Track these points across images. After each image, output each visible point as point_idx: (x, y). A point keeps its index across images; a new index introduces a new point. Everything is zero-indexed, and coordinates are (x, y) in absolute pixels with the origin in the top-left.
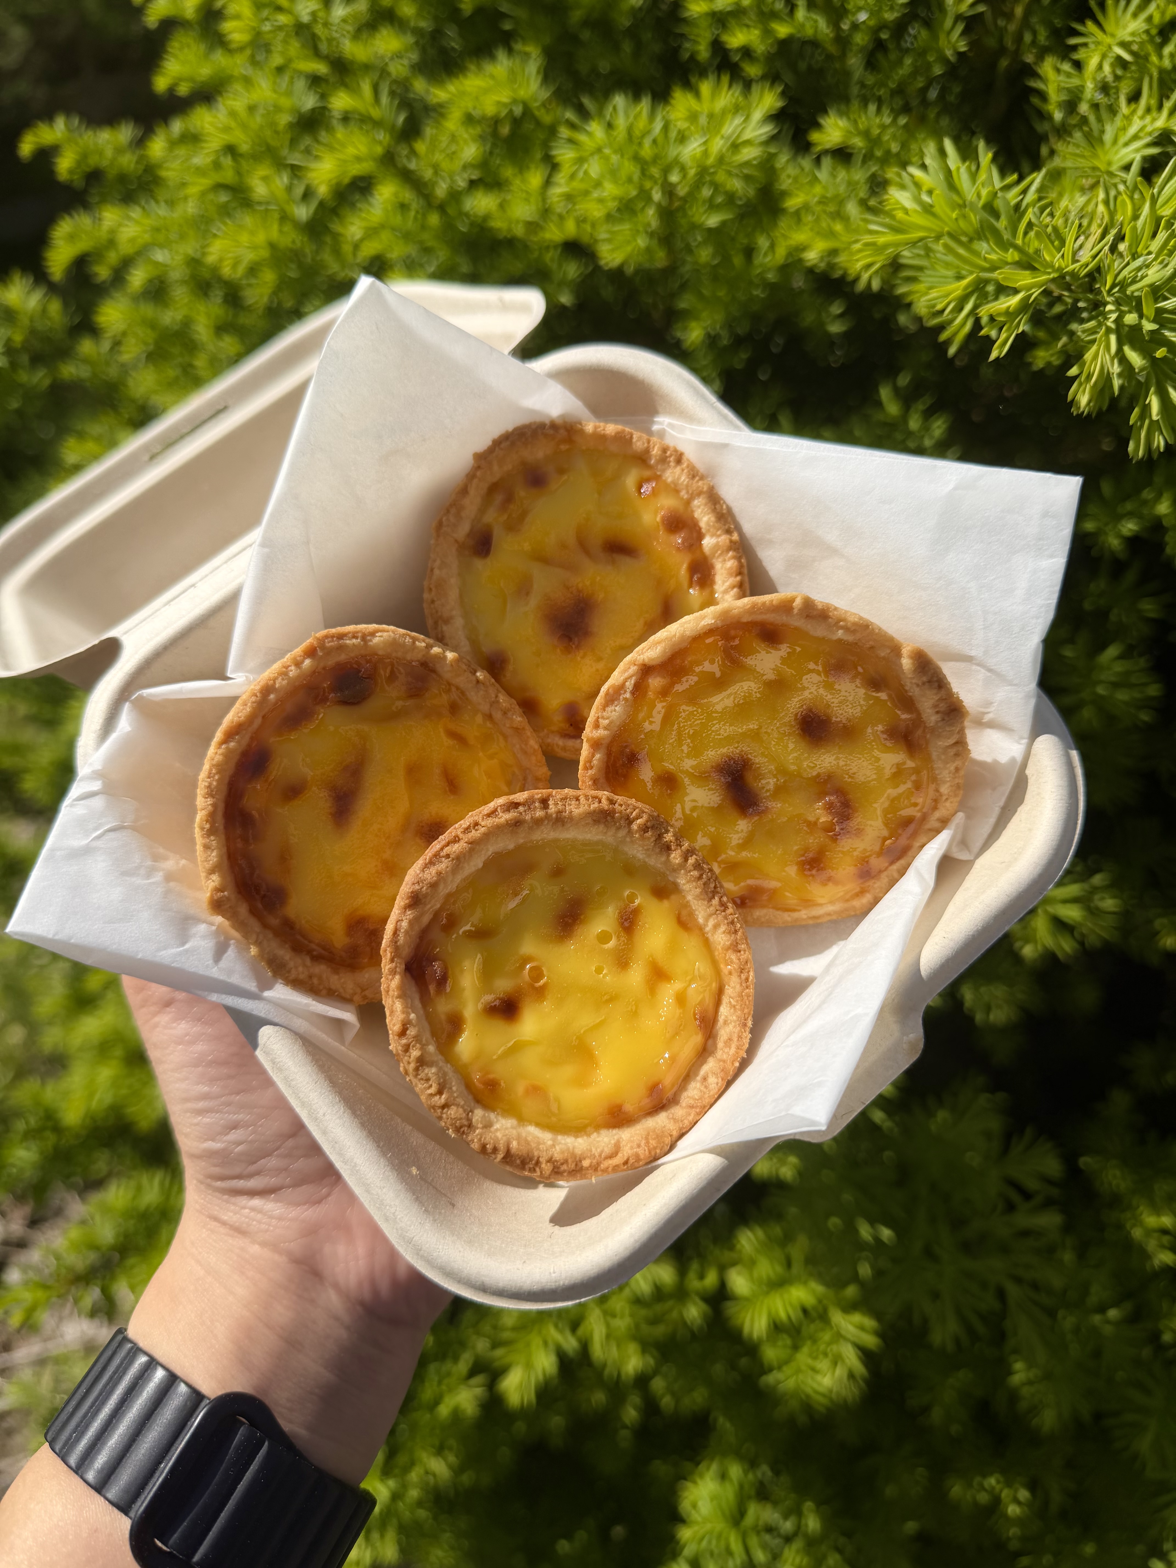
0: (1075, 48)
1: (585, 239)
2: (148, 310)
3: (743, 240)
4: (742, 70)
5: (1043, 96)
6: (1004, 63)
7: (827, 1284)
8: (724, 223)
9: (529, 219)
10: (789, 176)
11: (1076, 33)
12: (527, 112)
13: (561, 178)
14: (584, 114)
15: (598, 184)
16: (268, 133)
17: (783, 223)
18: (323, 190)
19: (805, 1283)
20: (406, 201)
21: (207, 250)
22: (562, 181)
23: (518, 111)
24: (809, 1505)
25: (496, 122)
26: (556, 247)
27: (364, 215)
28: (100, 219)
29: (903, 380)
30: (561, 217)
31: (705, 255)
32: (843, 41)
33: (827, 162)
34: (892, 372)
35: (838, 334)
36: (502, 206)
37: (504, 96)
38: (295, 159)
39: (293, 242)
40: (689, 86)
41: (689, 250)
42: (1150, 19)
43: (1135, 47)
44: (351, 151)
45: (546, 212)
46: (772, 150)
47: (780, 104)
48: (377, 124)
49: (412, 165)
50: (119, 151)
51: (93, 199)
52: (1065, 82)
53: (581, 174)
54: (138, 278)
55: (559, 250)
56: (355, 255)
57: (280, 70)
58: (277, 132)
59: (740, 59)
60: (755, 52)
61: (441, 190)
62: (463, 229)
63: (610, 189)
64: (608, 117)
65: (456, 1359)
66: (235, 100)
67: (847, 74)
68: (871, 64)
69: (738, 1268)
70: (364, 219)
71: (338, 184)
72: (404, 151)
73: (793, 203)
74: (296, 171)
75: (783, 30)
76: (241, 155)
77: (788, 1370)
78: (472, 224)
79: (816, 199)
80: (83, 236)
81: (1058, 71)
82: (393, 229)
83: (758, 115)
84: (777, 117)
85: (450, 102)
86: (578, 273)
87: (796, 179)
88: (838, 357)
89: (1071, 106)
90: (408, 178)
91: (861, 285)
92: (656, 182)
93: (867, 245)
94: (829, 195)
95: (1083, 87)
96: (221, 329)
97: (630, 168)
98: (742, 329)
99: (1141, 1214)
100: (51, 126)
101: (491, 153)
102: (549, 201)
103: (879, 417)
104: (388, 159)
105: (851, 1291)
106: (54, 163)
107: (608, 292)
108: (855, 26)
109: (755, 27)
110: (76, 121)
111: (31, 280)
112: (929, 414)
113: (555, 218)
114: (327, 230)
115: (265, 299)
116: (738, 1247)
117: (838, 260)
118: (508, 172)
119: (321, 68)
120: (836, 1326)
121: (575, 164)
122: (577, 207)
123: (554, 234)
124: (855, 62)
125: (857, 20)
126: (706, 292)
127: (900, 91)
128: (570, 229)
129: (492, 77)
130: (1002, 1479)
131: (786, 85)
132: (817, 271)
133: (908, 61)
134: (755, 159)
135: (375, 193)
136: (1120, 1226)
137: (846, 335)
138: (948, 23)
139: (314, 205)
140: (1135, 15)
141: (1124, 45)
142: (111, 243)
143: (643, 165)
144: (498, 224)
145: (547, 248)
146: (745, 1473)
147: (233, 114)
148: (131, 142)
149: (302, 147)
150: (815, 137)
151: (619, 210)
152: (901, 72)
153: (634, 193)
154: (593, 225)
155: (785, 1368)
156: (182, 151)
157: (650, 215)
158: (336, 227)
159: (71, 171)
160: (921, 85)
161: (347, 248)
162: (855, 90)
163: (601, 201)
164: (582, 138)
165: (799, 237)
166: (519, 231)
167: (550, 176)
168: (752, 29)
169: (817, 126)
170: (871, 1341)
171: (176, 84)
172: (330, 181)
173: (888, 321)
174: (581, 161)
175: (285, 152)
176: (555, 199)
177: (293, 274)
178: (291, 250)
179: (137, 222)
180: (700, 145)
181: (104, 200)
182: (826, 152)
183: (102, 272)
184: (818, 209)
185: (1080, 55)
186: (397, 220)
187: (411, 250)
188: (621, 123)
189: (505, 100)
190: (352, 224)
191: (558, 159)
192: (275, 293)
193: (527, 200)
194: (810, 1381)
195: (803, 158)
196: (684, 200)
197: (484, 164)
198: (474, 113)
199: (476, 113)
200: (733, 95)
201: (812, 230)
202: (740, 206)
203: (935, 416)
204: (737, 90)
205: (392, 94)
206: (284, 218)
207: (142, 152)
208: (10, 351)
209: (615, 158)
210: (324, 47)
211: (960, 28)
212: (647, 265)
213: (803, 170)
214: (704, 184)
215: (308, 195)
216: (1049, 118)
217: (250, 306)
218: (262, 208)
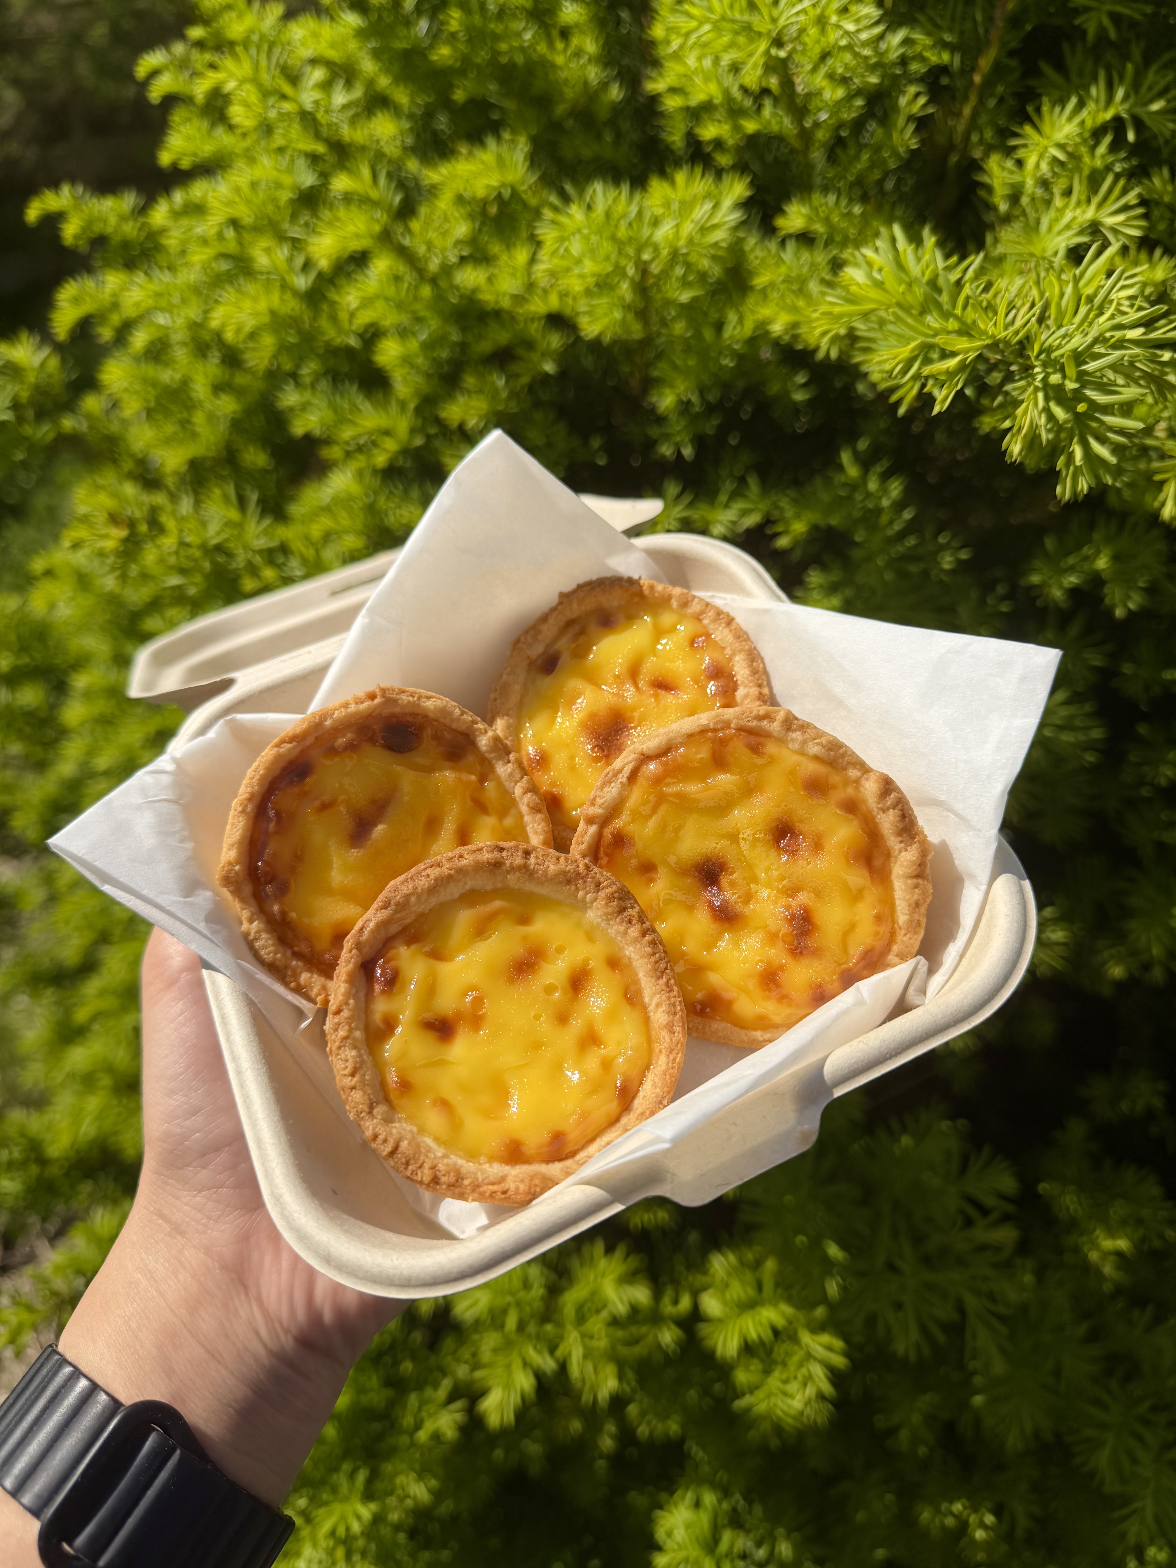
0: (1015, 148)
1: (567, 312)
2: (150, 370)
3: (714, 315)
4: (713, 159)
5: (989, 189)
6: (954, 159)
7: (797, 1307)
8: (695, 299)
9: (516, 292)
10: (757, 258)
11: (1016, 135)
12: (515, 194)
13: (544, 254)
14: (566, 199)
15: (579, 261)
16: (270, 208)
17: (751, 300)
18: (324, 264)
19: (775, 1305)
20: (400, 273)
21: (209, 315)
22: (545, 258)
23: (506, 194)
24: (780, 1531)
25: (484, 203)
26: (539, 319)
27: (359, 285)
28: (103, 282)
29: (863, 445)
30: (545, 292)
31: (679, 328)
32: (806, 136)
33: (791, 246)
34: (852, 437)
35: (802, 401)
36: (490, 280)
37: (494, 180)
38: (296, 232)
39: (293, 310)
40: (663, 174)
41: (664, 323)
42: (1083, 123)
43: (1070, 149)
44: (351, 228)
45: (531, 286)
46: (741, 234)
47: (748, 193)
48: (374, 204)
49: (407, 242)
50: (123, 218)
51: (97, 264)
52: (1009, 179)
53: (562, 251)
54: (140, 339)
55: (543, 322)
56: (350, 322)
57: (281, 150)
58: (278, 207)
59: (712, 150)
60: (726, 144)
61: (434, 265)
62: (454, 300)
63: (589, 266)
64: (588, 199)
65: (436, 1386)
66: (238, 176)
67: (810, 167)
68: (832, 157)
69: (711, 1291)
70: (359, 289)
71: (338, 259)
72: (400, 229)
73: (760, 280)
74: (296, 244)
75: (750, 126)
76: (243, 227)
77: (760, 1394)
78: (462, 297)
79: (781, 278)
80: (88, 299)
81: (1003, 168)
82: (387, 299)
83: (727, 202)
84: (746, 205)
85: (443, 184)
86: (562, 342)
87: (763, 260)
88: (802, 425)
89: (1015, 197)
90: (404, 253)
91: (821, 355)
92: (630, 260)
93: (824, 314)
94: (792, 275)
95: (1023, 182)
96: (218, 388)
97: (607, 247)
98: (713, 397)
99: (1098, 1237)
100: (57, 194)
101: (480, 230)
102: (533, 277)
103: (839, 478)
104: (386, 237)
105: (820, 1312)
106: (60, 229)
107: (588, 362)
108: (817, 125)
109: (726, 123)
110: (80, 189)
111: (38, 339)
112: (885, 477)
113: (539, 292)
114: (324, 297)
115: (266, 362)
116: (712, 1271)
117: (799, 331)
118: (495, 248)
119: (320, 148)
120: (806, 1345)
121: (556, 242)
122: (560, 282)
123: (538, 306)
124: (817, 156)
125: (818, 119)
126: (679, 362)
127: (859, 182)
128: (553, 303)
129: (483, 162)
130: (967, 1504)
131: (755, 175)
132: (782, 343)
133: (865, 156)
134: (723, 240)
135: (371, 266)
136: (1077, 1250)
137: (810, 403)
138: (901, 121)
139: (312, 276)
140: (1070, 119)
141: (1061, 146)
142: (115, 306)
143: (620, 245)
144: (487, 297)
145: (532, 320)
146: (720, 1502)
147: (237, 190)
148: (133, 211)
149: (302, 222)
150: (780, 222)
151: (597, 285)
152: (859, 167)
153: (610, 269)
154: (575, 299)
155: (756, 1393)
156: (185, 222)
157: (625, 289)
158: (333, 295)
159: (76, 237)
160: (878, 177)
161: (343, 316)
162: (818, 181)
163: (582, 276)
164: (563, 219)
165: (765, 312)
166: (506, 303)
167: (534, 254)
168: (723, 124)
169: (780, 211)
170: (839, 1361)
171: (180, 159)
172: (330, 256)
173: (849, 388)
174: (562, 240)
175: (286, 225)
176: (539, 275)
177: (292, 339)
178: (290, 317)
179: (141, 287)
180: (672, 228)
181: (108, 264)
182: (790, 236)
183: (106, 334)
184: (782, 287)
185: (1021, 154)
186: (391, 291)
187: (404, 319)
188: (600, 207)
189: (495, 183)
190: (348, 293)
191: (541, 238)
192: (274, 357)
193: (513, 275)
194: (780, 1403)
195: (770, 240)
196: (658, 277)
197: (473, 241)
198: (464, 195)
199: (467, 195)
200: (706, 183)
201: (777, 305)
202: (712, 284)
203: (893, 478)
204: (709, 180)
205: (389, 175)
206: (284, 286)
207: (144, 220)
208: (16, 406)
209: (594, 239)
210: (325, 132)
211: (911, 127)
212: (624, 337)
213: (769, 252)
214: (677, 263)
215: (307, 266)
216: (995, 208)
217: (251, 368)
218: (264, 277)
